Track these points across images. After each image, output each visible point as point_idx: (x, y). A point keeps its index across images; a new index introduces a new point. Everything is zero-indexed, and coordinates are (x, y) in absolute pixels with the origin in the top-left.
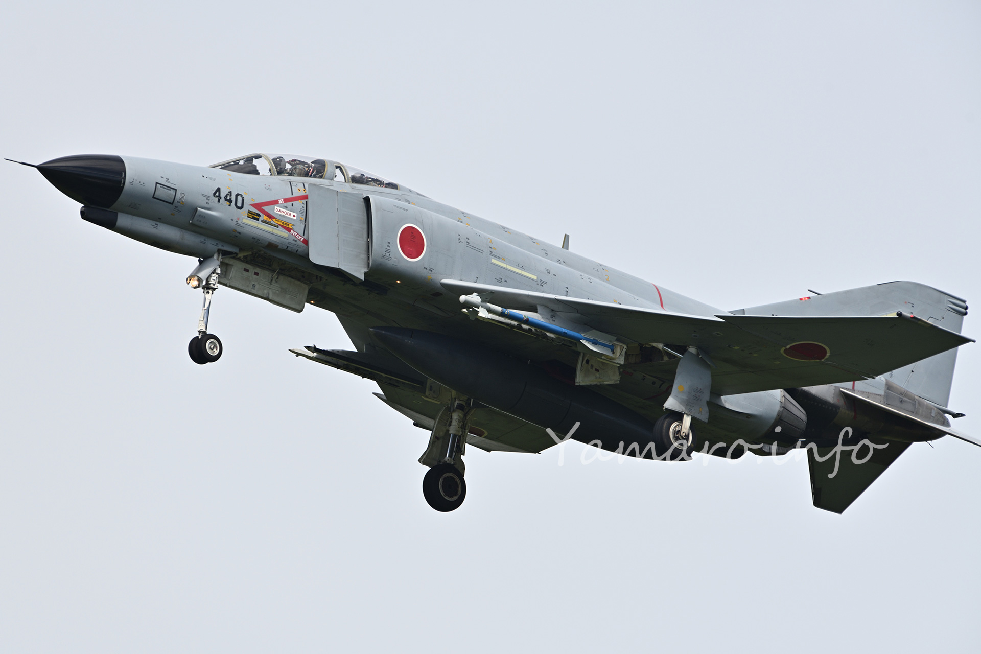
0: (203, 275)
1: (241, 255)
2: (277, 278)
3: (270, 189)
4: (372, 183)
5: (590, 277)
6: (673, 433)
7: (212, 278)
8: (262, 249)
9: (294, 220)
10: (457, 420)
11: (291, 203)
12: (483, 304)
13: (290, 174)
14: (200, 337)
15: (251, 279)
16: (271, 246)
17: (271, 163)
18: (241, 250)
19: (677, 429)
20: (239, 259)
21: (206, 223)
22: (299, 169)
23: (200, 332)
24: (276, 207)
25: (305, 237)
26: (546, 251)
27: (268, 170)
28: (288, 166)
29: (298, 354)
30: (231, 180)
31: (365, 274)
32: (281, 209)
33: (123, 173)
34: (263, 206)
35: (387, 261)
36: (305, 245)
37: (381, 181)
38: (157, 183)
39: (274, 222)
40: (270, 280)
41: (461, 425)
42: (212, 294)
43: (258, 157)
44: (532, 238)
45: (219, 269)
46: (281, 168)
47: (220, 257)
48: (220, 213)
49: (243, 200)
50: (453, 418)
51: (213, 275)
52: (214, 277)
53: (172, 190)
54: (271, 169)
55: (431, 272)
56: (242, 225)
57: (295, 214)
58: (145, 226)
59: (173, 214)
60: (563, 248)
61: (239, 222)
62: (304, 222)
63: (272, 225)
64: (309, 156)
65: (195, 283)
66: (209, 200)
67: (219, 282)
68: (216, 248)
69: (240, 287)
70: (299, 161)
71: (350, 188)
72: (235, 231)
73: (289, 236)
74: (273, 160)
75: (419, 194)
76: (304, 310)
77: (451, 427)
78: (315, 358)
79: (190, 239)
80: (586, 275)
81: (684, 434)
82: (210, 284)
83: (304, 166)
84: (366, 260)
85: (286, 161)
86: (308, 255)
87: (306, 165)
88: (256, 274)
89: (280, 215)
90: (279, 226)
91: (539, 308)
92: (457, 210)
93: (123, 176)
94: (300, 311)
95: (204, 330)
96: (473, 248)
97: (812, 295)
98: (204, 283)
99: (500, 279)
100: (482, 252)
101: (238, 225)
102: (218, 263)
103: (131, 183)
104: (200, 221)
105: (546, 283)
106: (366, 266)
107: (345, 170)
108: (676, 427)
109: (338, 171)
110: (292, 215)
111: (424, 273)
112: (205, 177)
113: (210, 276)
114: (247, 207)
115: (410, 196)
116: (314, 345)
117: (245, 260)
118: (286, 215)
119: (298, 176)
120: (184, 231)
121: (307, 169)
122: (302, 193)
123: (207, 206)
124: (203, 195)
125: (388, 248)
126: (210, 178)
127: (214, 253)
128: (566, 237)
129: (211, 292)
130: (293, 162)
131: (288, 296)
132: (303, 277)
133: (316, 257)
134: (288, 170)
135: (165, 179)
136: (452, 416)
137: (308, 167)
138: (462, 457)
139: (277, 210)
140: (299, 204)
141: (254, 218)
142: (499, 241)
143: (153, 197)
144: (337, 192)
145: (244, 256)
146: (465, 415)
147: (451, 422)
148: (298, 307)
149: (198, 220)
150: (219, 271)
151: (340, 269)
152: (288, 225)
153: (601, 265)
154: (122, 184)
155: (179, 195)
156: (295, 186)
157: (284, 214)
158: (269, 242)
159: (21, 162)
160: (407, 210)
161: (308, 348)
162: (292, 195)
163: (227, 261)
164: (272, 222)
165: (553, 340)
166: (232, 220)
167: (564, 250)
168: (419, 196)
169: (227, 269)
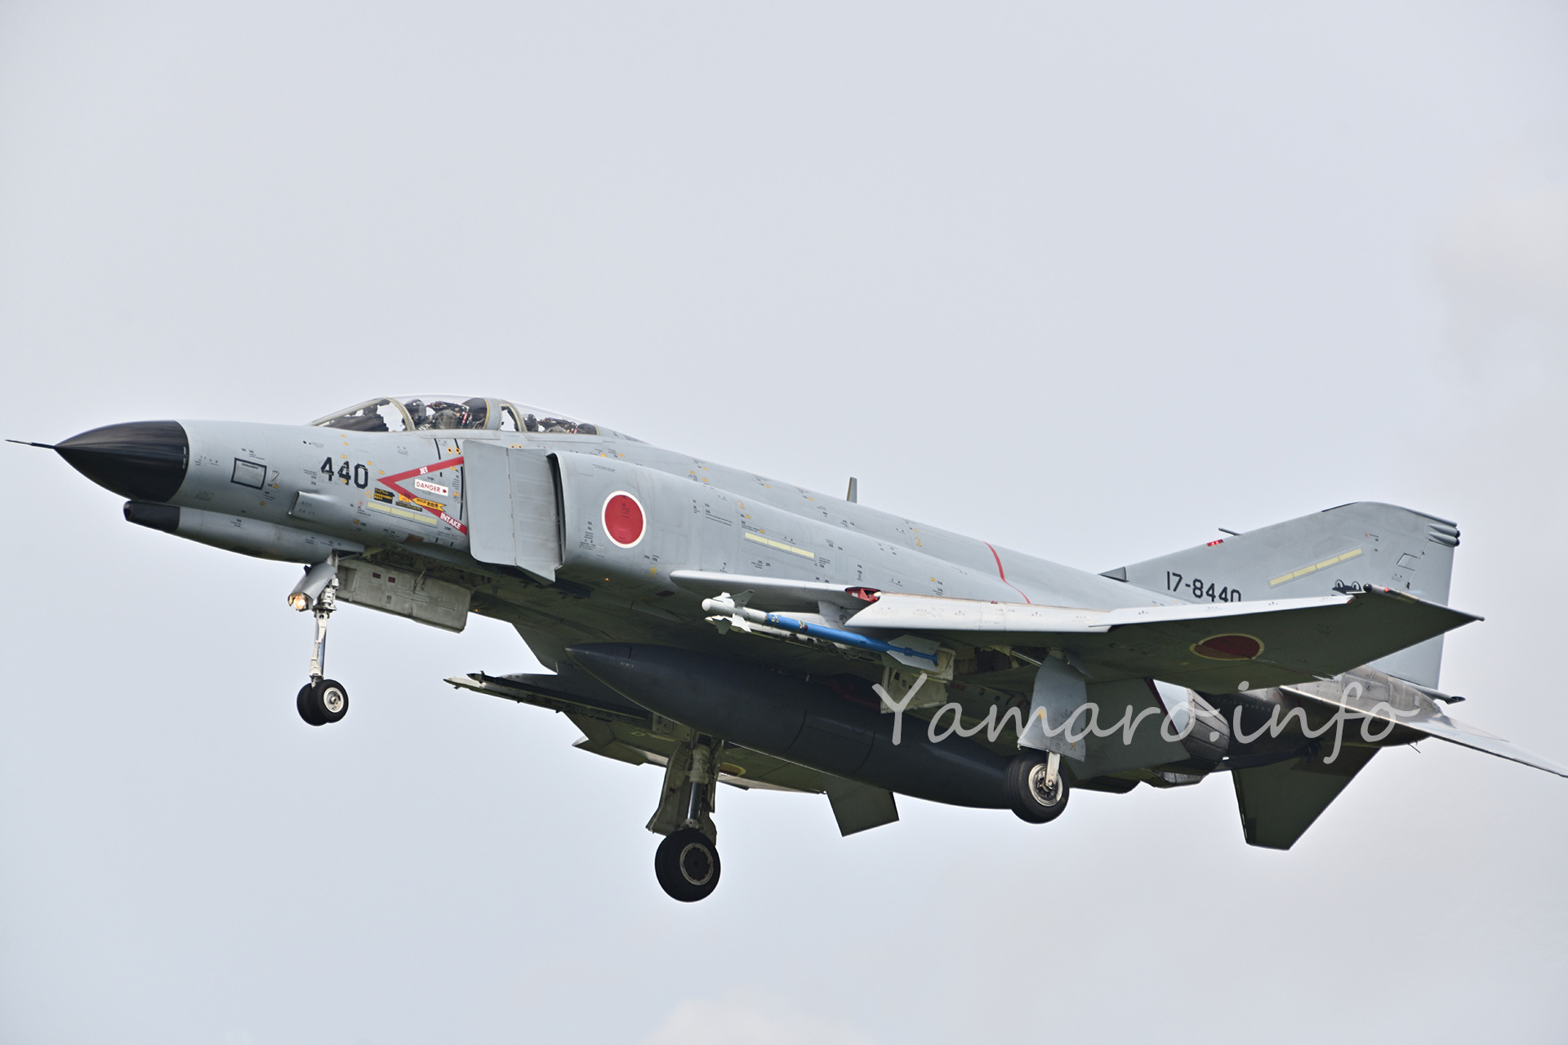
0: (313, 590)
1: (367, 554)
2: (423, 584)
3: (406, 453)
4: (558, 428)
5: (893, 545)
6: (1033, 781)
7: (327, 594)
8: (400, 544)
9: (444, 497)
10: (701, 761)
11: (438, 472)
12: (738, 610)
13: (434, 426)
14: (313, 685)
15: (383, 588)
16: (413, 540)
17: (405, 412)
18: (367, 547)
19: (1040, 776)
20: (365, 560)
21: (314, 513)
22: (447, 416)
23: (313, 677)
24: (416, 480)
25: (463, 522)
26: (824, 511)
27: (401, 420)
28: (430, 412)
29: (458, 685)
30: (346, 444)
31: (557, 571)
32: (425, 483)
33: (185, 449)
34: (397, 481)
35: (589, 551)
36: (463, 535)
37: (570, 423)
38: (236, 459)
39: (415, 503)
40: (413, 587)
41: (706, 768)
42: (328, 617)
43: (385, 402)
44: (801, 491)
45: (337, 580)
46: (420, 417)
47: (337, 560)
48: (334, 497)
49: (366, 473)
50: (694, 757)
51: (328, 590)
52: (330, 592)
53: (260, 469)
54: (406, 421)
55: (655, 562)
56: (366, 511)
57: (447, 489)
58: (221, 523)
59: (262, 504)
60: (848, 500)
61: (363, 508)
62: (460, 500)
63: (412, 508)
64: (459, 395)
65: (301, 603)
66: (315, 478)
67: (338, 598)
68: (330, 549)
69: (369, 602)
70: (445, 403)
71: (523, 440)
72: (357, 521)
73: (438, 522)
74: (407, 406)
75: (628, 438)
76: (466, 627)
77: (693, 772)
78: (485, 689)
79: (293, 538)
80: (887, 543)
81: (1051, 784)
82: (324, 604)
83: (454, 410)
84: (556, 550)
85: (426, 405)
86: (468, 548)
87: (457, 409)
88: (392, 580)
89: (424, 492)
90: (423, 509)
91: (821, 606)
92: (688, 457)
93: (185, 453)
94: (459, 630)
95: (320, 674)
96: (717, 519)
97: (1224, 536)
98: (315, 602)
99: (760, 562)
100: (728, 523)
101: (361, 512)
102: (335, 570)
103: (198, 463)
104: (304, 511)
105: (828, 562)
106: (557, 559)
107: (515, 410)
108: (1038, 772)
109: (505, 414)
110: (441, 491)
111: (644, 565)
112: (307, 443)
113: (323, 592)
114: (373, 484)
115: (618, 446)
116: (482, 672)
117: (374, 561)
118: (433, 491)
119: (446, 428)
120: (281, 527)
121: (458, 415)
122: (454, 455)
123: (313, 487)
124: (306, 472)
125: (589, 531)
126: (314, 444)
127: (328, 556)
128: (853, 482)
129: (325, 615)
130: (437, 407)
131: (441, 610)
132: (462, 578)
133: (482, 552)
134: (431, 417)
135: (248, 452)
136: (692, 755)
137: (461, 410)
138: (711, 815)
139: (419, 485)
140: (451, 473)
141: (385, 500)
142: (755, 504)
143: (232, 481)
144: (507, 449)
145: (372, 556)
146: (712, 753)
147: (691, 764)
148: (457, 625)
149: (300, 510)
150: (336, 583)
151: (518, 567)
152: (437, 505)
153: (907, 522)
154: (184, 467)
155: (270, 475)
156: (444, 445)
157: (429, 490)
158: (410, 534)
159: (30, 442)
160: (613, 470)
161: (473, 676)
162: (440, 458)
163: (346, 564)
164: (413, 504)
165: (845, 654)
166: (352, 505)
167: (850, 503)
168: (629, 442)
169: (347, 576)
